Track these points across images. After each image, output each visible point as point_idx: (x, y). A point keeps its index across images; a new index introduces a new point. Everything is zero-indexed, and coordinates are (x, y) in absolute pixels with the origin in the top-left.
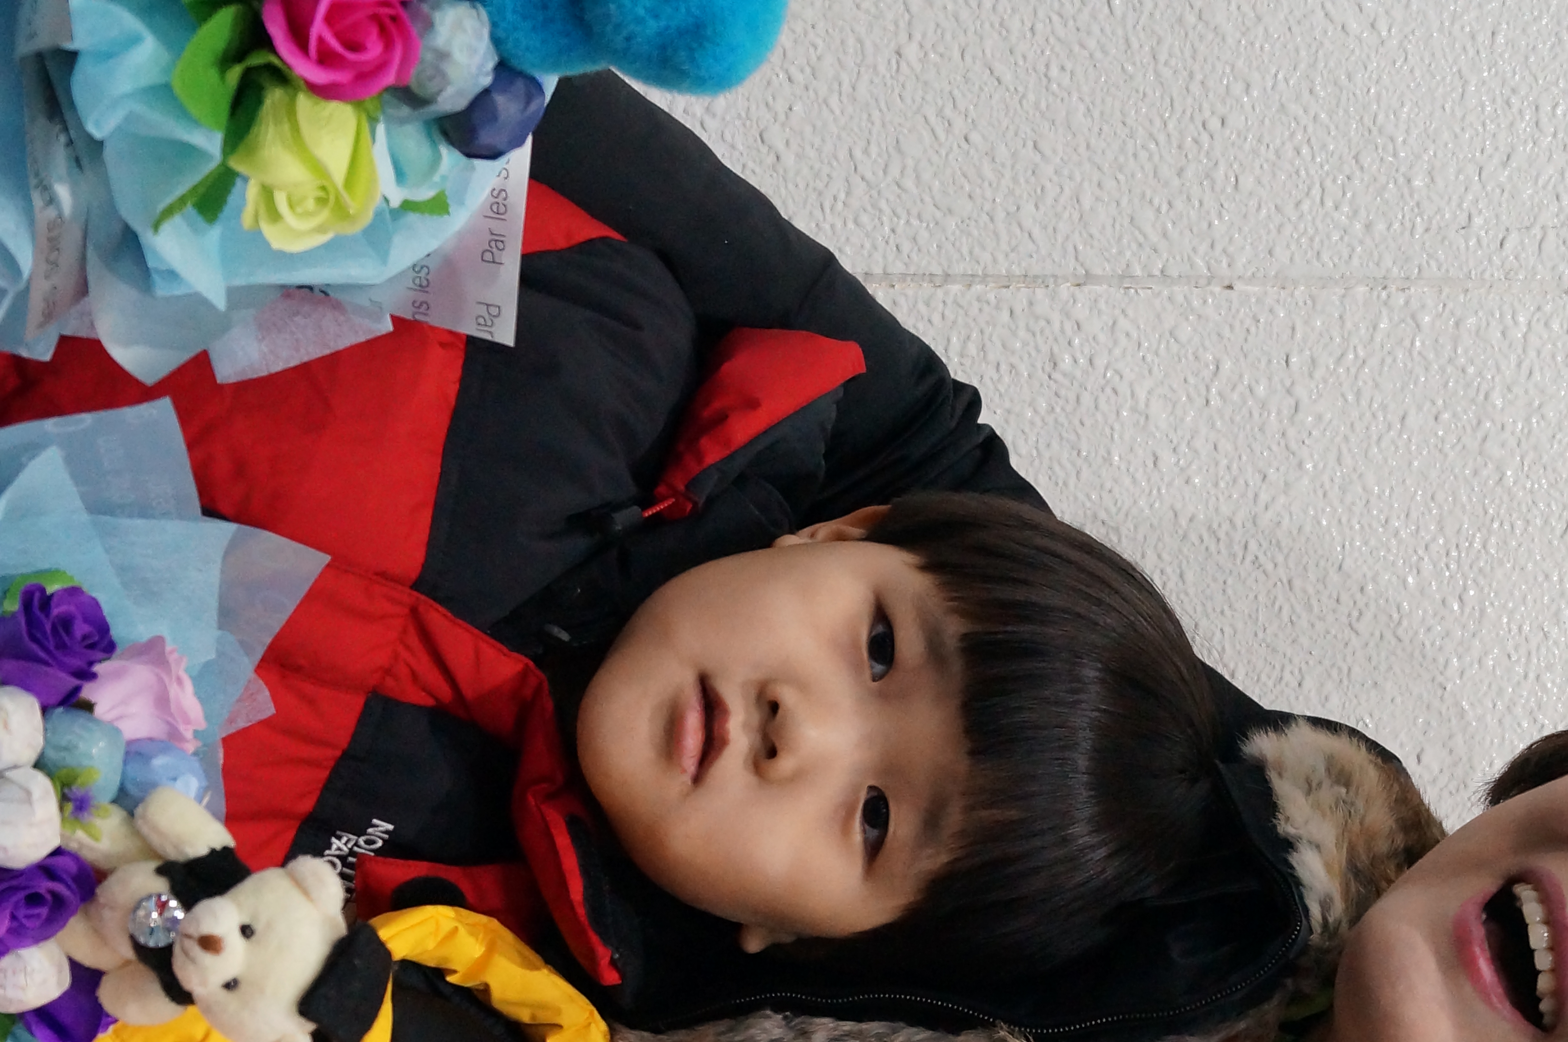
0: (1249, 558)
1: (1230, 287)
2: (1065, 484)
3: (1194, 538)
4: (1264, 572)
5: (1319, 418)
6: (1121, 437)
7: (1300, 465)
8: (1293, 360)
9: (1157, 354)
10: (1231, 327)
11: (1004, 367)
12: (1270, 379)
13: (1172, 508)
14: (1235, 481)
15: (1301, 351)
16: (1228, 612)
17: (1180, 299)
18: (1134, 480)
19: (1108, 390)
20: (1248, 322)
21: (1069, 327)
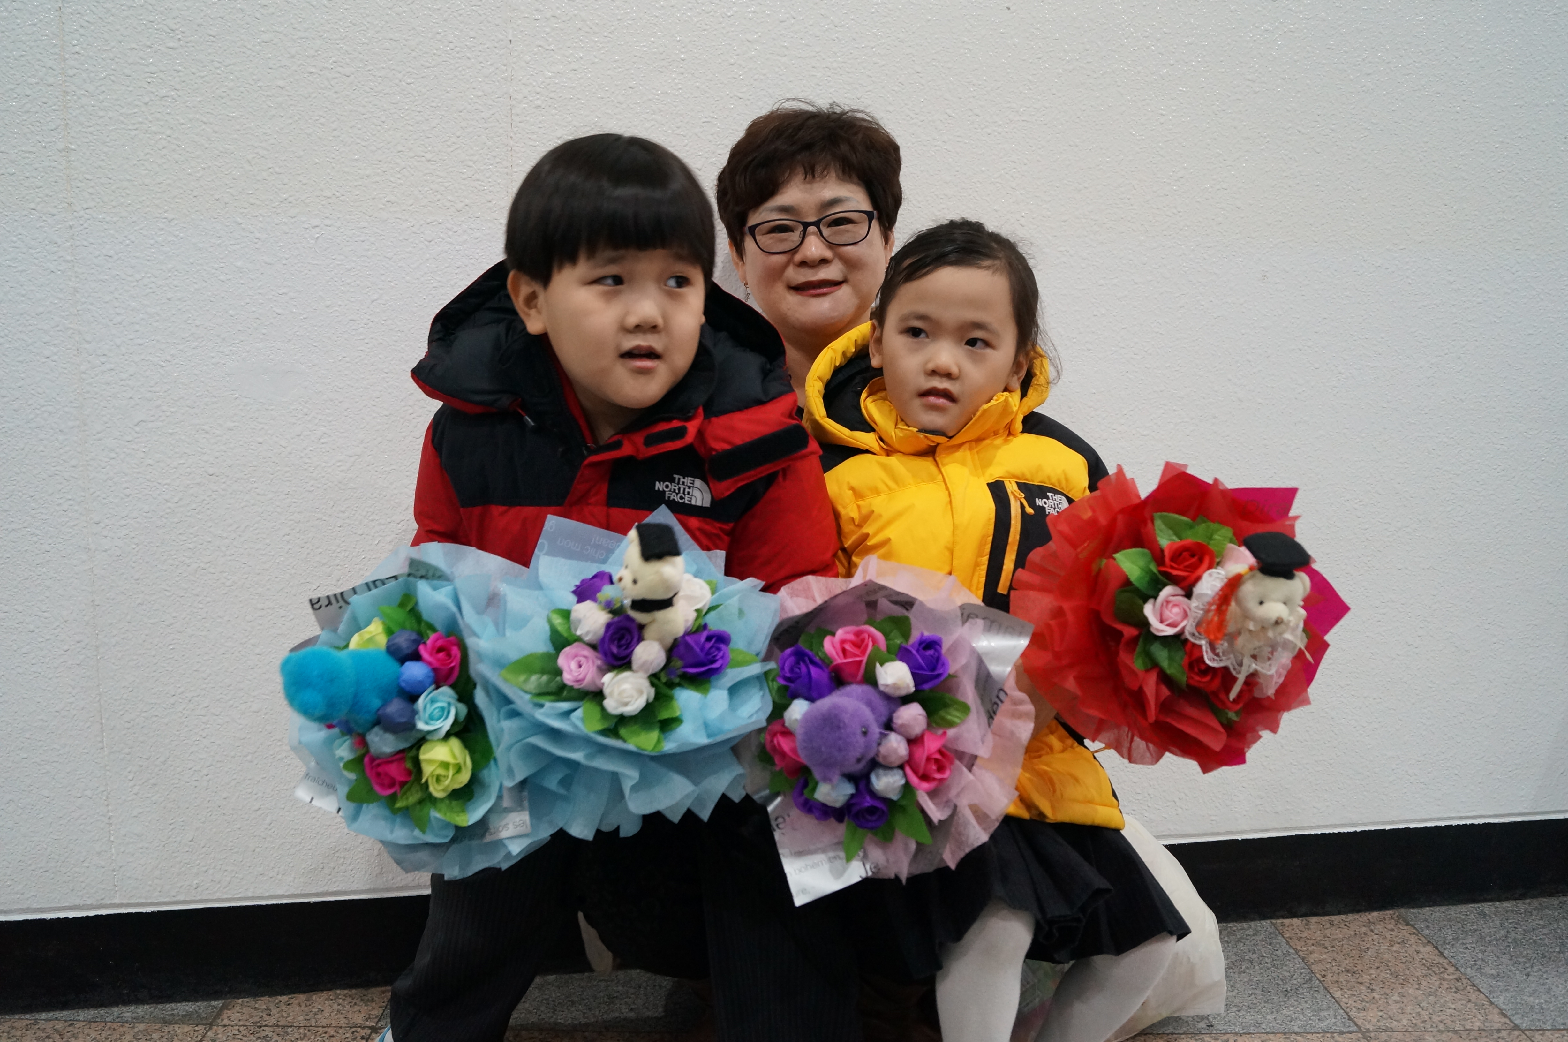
0: (610, 35)
1: (510, 41)
2: (583, 104)
3: (602, 56)
4: (615, 29)
5: (558, 8)
6: (565, 83)
7: (575, 15)
8: (537, 17)
9: (535, 69)
10: (525, 40)
11: (540, 126)
12: (544, 26)
13: (591, 64)
14: (581, 40)
15: (534, 15)
16: (630, 44)
17: (515, 60)
18: (581, 78)
19: (548, 87)
20: (523, 34)
21: (525, 101)
